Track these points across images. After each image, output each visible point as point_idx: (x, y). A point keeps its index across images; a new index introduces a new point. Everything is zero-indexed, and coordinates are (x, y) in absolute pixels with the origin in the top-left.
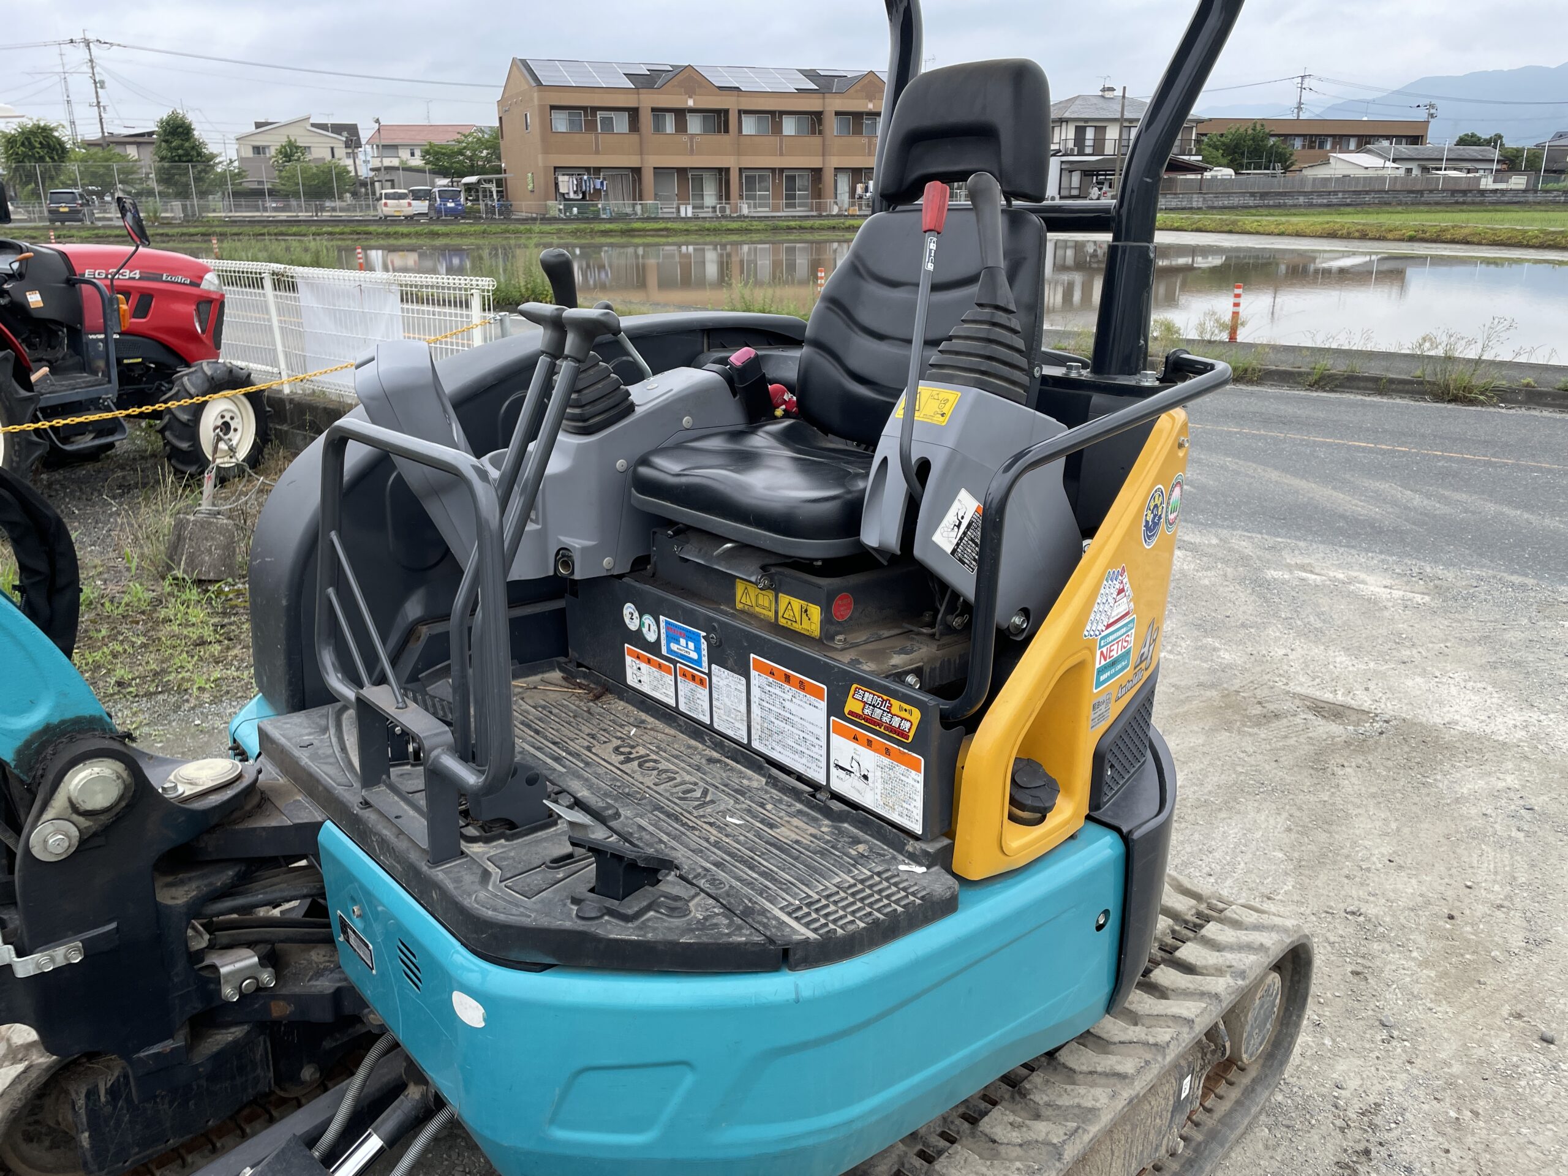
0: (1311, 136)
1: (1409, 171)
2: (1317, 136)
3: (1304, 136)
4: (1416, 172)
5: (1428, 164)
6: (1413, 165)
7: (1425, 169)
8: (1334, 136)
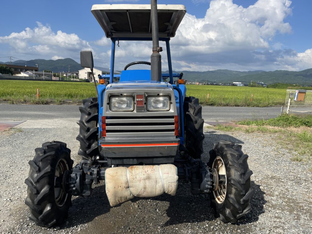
0: (16, 68)
1: (37, 76)
2: (17, 68)
3: (14, 68)
4: (38, 76)
5: (40, 75)
6: (37, 75)
7: (40, 76)
8: (20, 69)
